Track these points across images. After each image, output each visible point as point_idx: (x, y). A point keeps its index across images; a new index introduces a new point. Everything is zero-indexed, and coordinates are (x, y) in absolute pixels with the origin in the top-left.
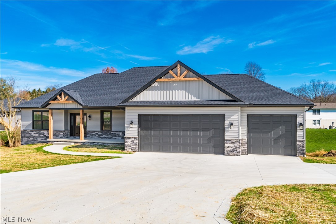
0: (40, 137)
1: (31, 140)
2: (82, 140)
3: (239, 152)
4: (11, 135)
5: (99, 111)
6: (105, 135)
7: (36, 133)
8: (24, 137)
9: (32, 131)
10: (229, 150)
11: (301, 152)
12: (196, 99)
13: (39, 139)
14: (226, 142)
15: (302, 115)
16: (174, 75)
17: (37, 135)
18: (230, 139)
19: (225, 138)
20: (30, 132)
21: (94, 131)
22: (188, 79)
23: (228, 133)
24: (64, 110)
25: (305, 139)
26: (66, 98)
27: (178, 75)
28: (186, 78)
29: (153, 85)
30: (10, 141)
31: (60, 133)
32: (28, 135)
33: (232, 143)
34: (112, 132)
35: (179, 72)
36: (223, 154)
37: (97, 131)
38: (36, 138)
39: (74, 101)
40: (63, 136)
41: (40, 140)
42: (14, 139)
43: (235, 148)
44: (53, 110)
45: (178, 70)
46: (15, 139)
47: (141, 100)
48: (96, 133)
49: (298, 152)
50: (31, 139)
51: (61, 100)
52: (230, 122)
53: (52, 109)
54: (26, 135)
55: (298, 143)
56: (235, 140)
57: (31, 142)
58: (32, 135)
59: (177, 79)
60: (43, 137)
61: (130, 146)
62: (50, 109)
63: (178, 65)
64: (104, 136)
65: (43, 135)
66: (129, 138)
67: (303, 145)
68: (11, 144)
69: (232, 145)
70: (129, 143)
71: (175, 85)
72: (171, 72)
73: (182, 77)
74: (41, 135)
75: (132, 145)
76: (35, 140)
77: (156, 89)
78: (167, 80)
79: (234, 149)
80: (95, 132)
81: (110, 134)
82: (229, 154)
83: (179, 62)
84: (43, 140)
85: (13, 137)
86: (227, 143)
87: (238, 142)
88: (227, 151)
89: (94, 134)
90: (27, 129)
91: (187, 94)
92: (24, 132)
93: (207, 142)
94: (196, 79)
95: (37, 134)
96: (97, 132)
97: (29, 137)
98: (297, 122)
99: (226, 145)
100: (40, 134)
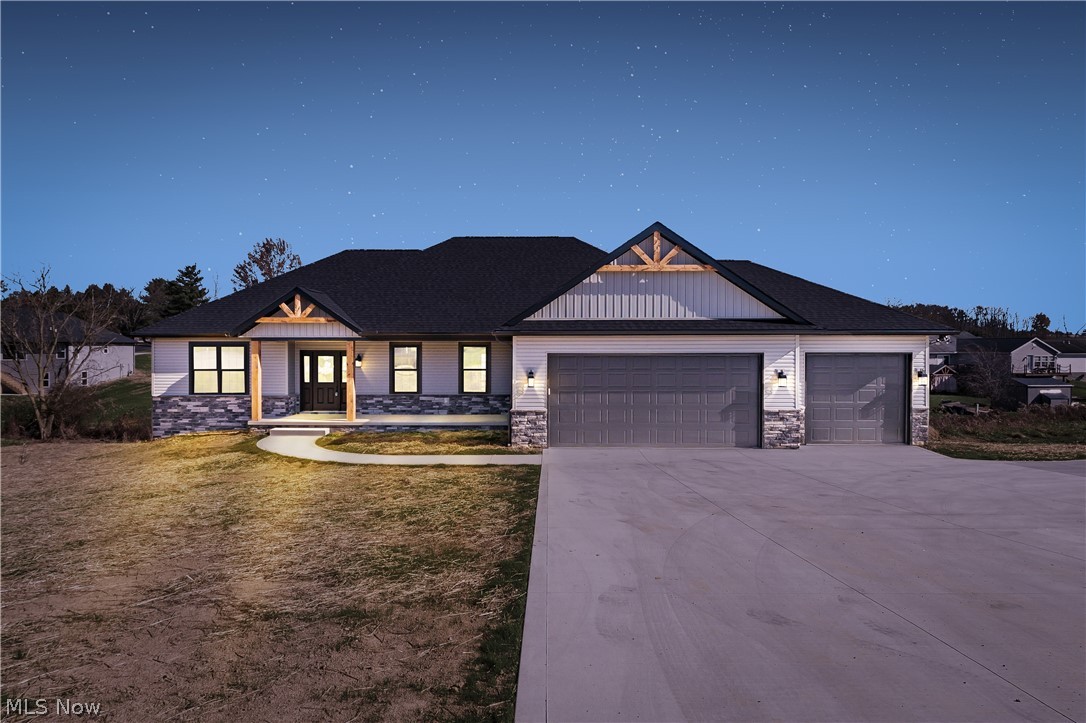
0: (215, 415)
1: (186, 424)
2: (351, 419)
3: (796, 440)
4: (44, 407)
5: (387, 343)
6: (403, 405)
7: (200, 403)
8: (164, 416)
9: (189, 400)
10: (775, 436)
11: (921, 434)
12: (696, 318)
13: (212, 422)
14: (766, 417)
15: (923, 353)
16: (645, 257)
17: (205, 410)
18: (777, 410)
19: (765, 408)
20: (181, 403)
21: (372, 397)
22: (680, 267)
23: (771, 396)
24: (286, 342)
25: (928, 407)
26: (309, 310)
27: (655, 256)
28: (675, 266)
29: (586, 281)
30: (42, 424)
31: (277, 403)
32: (176, 410)
33: (782, 419)
34: (422, 398)
35: (657, 250)
36: (760, 445)
37: (379, 397)
38: (204, 419)
39: (331, 318)
40: (284, 410)
41: (214, 424)
42: (53, 417)
43: (789, 432)
44: (262, 343)
45: (655, 246)
46: (58, 417)
47: (554, 318)
48: (378, 402)
49: (914, 434)
50: (186, 421)
51: (292, 316)
52: (776, 371)
53: (260, 340)
54: (169, 410)
55: (914, 415)
56: (789, 412)
57: (185, 429)
58: (189, 410)
59: (651, 266)
60: (222, 415)
61: (525, 435)
62: (253, 339)
63: (656, 233)
64: (399, 408)
65: (223, 411)
66: (524, 414)
67: (925, 418)
68: (45, 431)
69: (780, 425)
70: (521, 427)
71: (643, 281)
72: (637, 250)
73: (664, 262)
74: (216, 410)
75: (529, 432)
76: (200, 424)
77: (595, 290)
78: (626, 268)
79: (785, 434)
80: (375, 399)
81: (415, 403)
82: (773, 445)
83: (658, 226)
84: (223, 424)
85: (49, 413)
86: (768, 420)
87: (794, 417)
88: (768, 438)
89: (371, 404)
90: (171, 393)
91: (673, 304)
92: (161, 402)
93: (719, 419)
94: (700, 268)
95: (203, 406)
96: (381, 399)
97: (177, 416)
98: (913, 368)
99: (767, 424)
100: (216, 406)
